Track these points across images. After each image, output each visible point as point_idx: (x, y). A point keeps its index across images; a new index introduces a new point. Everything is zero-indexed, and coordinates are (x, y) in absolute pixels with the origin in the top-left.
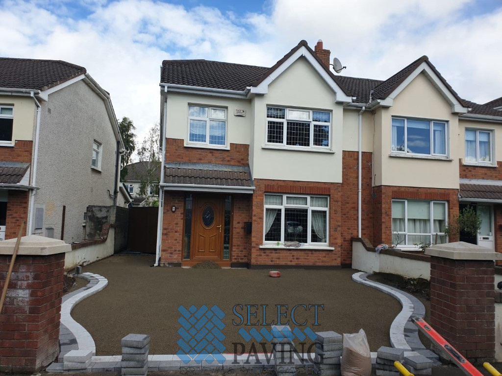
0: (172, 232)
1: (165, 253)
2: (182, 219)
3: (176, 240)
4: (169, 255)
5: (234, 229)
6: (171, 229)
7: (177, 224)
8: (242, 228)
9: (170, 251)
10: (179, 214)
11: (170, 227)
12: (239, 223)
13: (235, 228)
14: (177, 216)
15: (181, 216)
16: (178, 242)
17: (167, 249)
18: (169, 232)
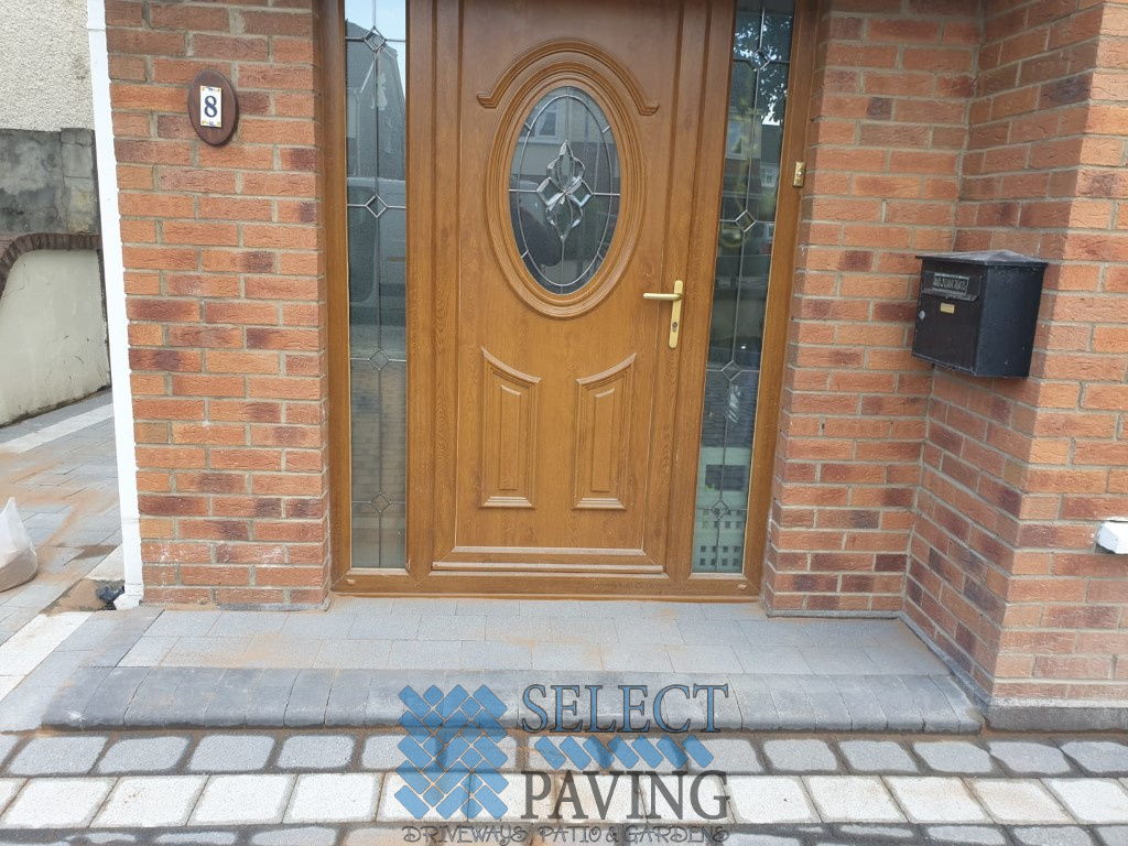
0: (223, 338)
1: (175, 521)
2: (304, 213)
3: (264, 412)
4: (211, 543)
5: (806, 323)
6: (211, 314)
7: (258, 263)
8: (887, 312)
9: (221, 507)
10: (278, 167)
11: (197, 296)
12: (857, 261)
13: (821, 310)
14: (253, 186)
15: (293, 186)
16: (286, 436)
17: (192, 492)
18: (192, 338)
